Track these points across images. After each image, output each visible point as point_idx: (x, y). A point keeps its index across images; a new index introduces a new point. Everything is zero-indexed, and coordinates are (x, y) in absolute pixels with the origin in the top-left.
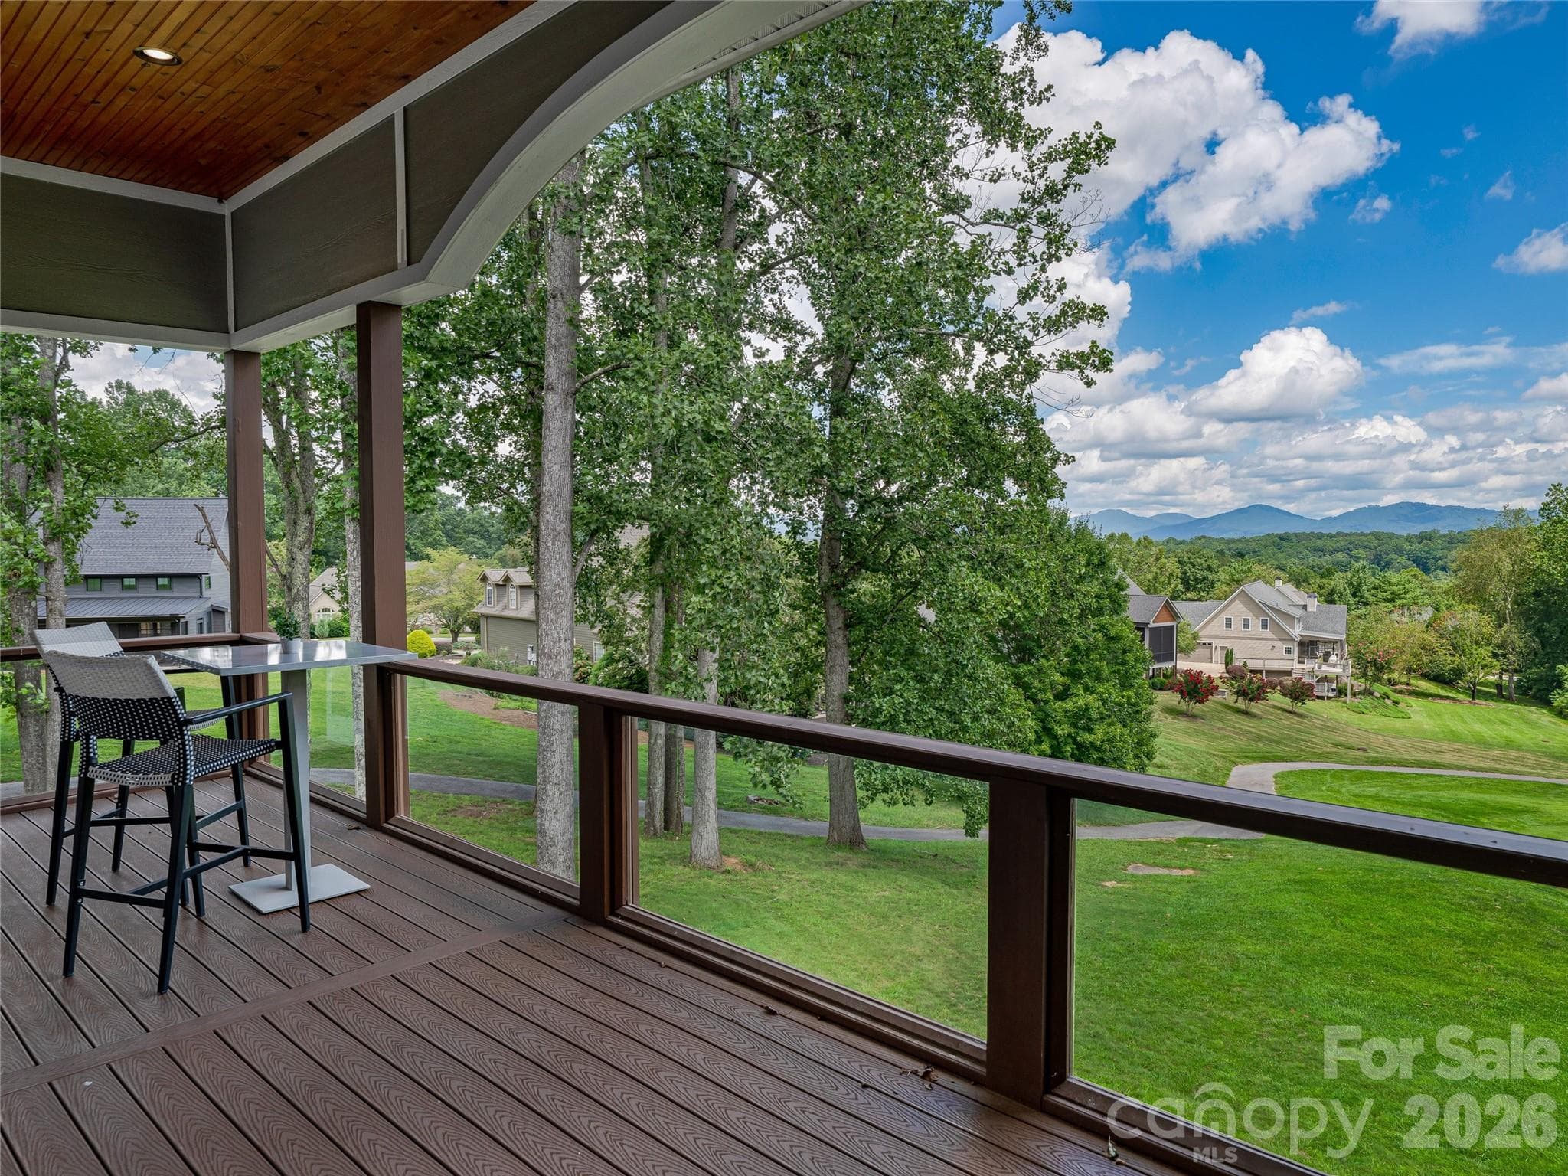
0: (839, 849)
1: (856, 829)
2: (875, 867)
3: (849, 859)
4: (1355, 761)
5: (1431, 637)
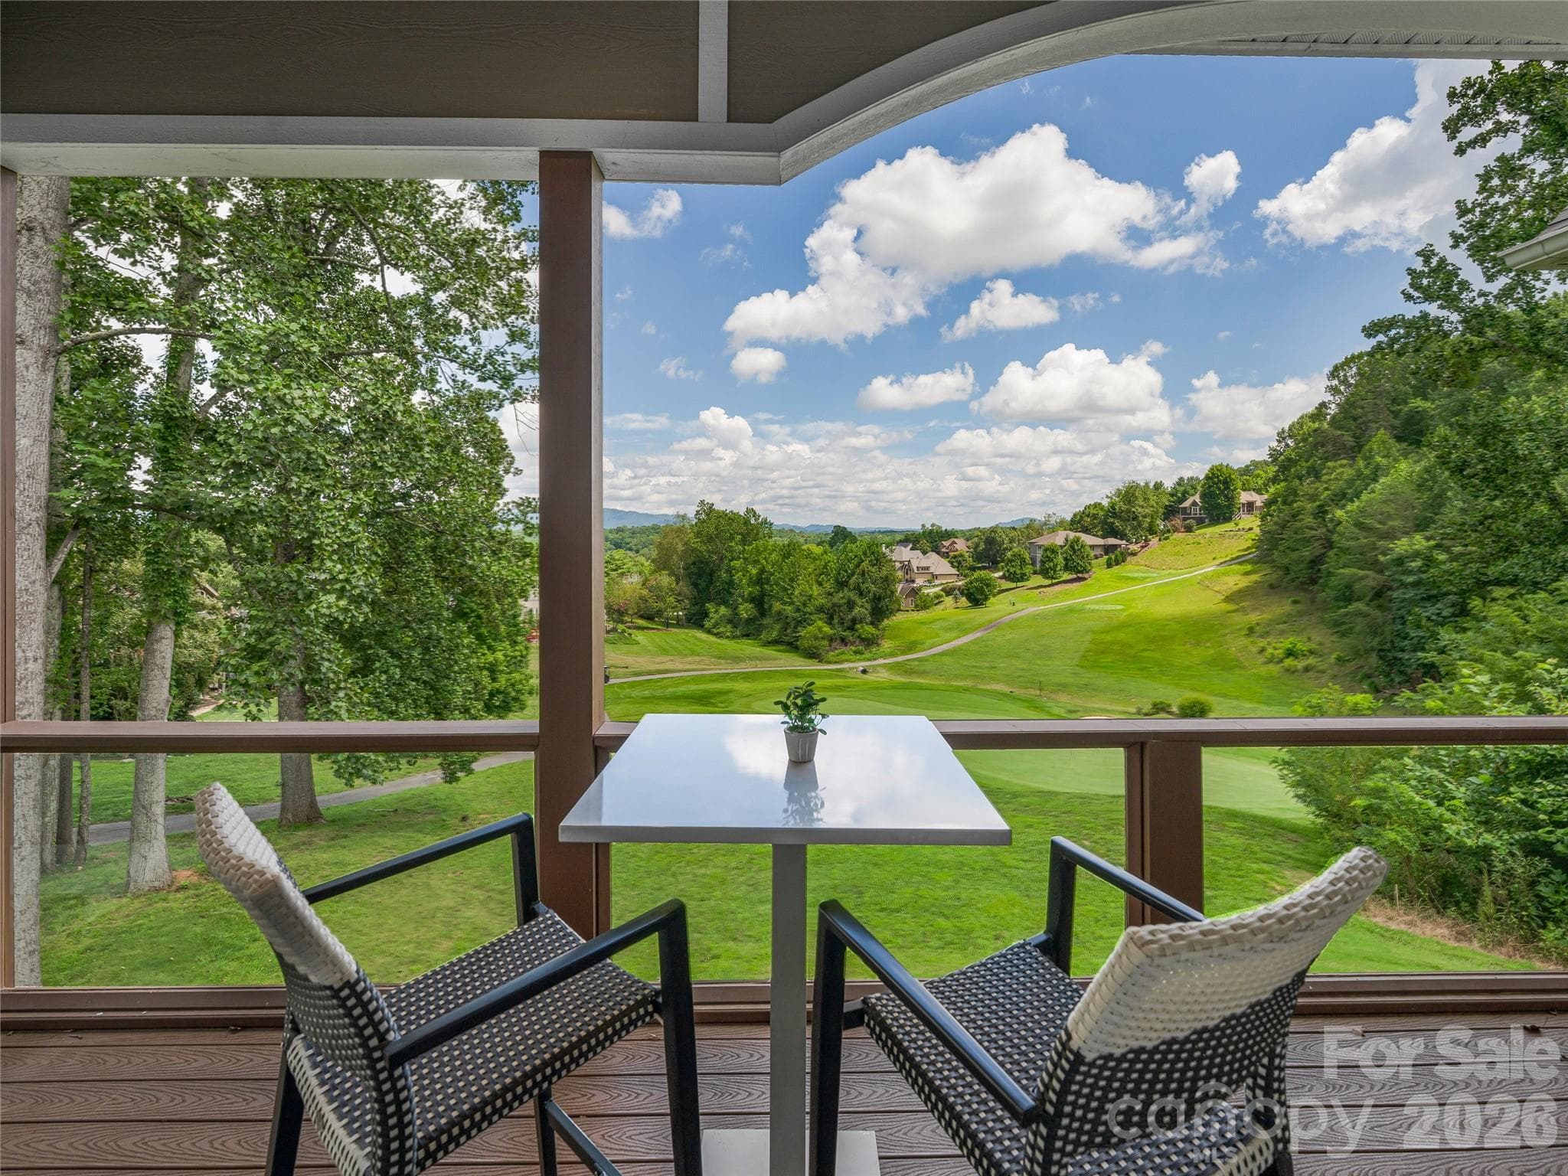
0: (297, 828)
1: (313, 805)
2: (346, 837)
3: (312, 836)
4: (625, 676)
5: (645, 592)
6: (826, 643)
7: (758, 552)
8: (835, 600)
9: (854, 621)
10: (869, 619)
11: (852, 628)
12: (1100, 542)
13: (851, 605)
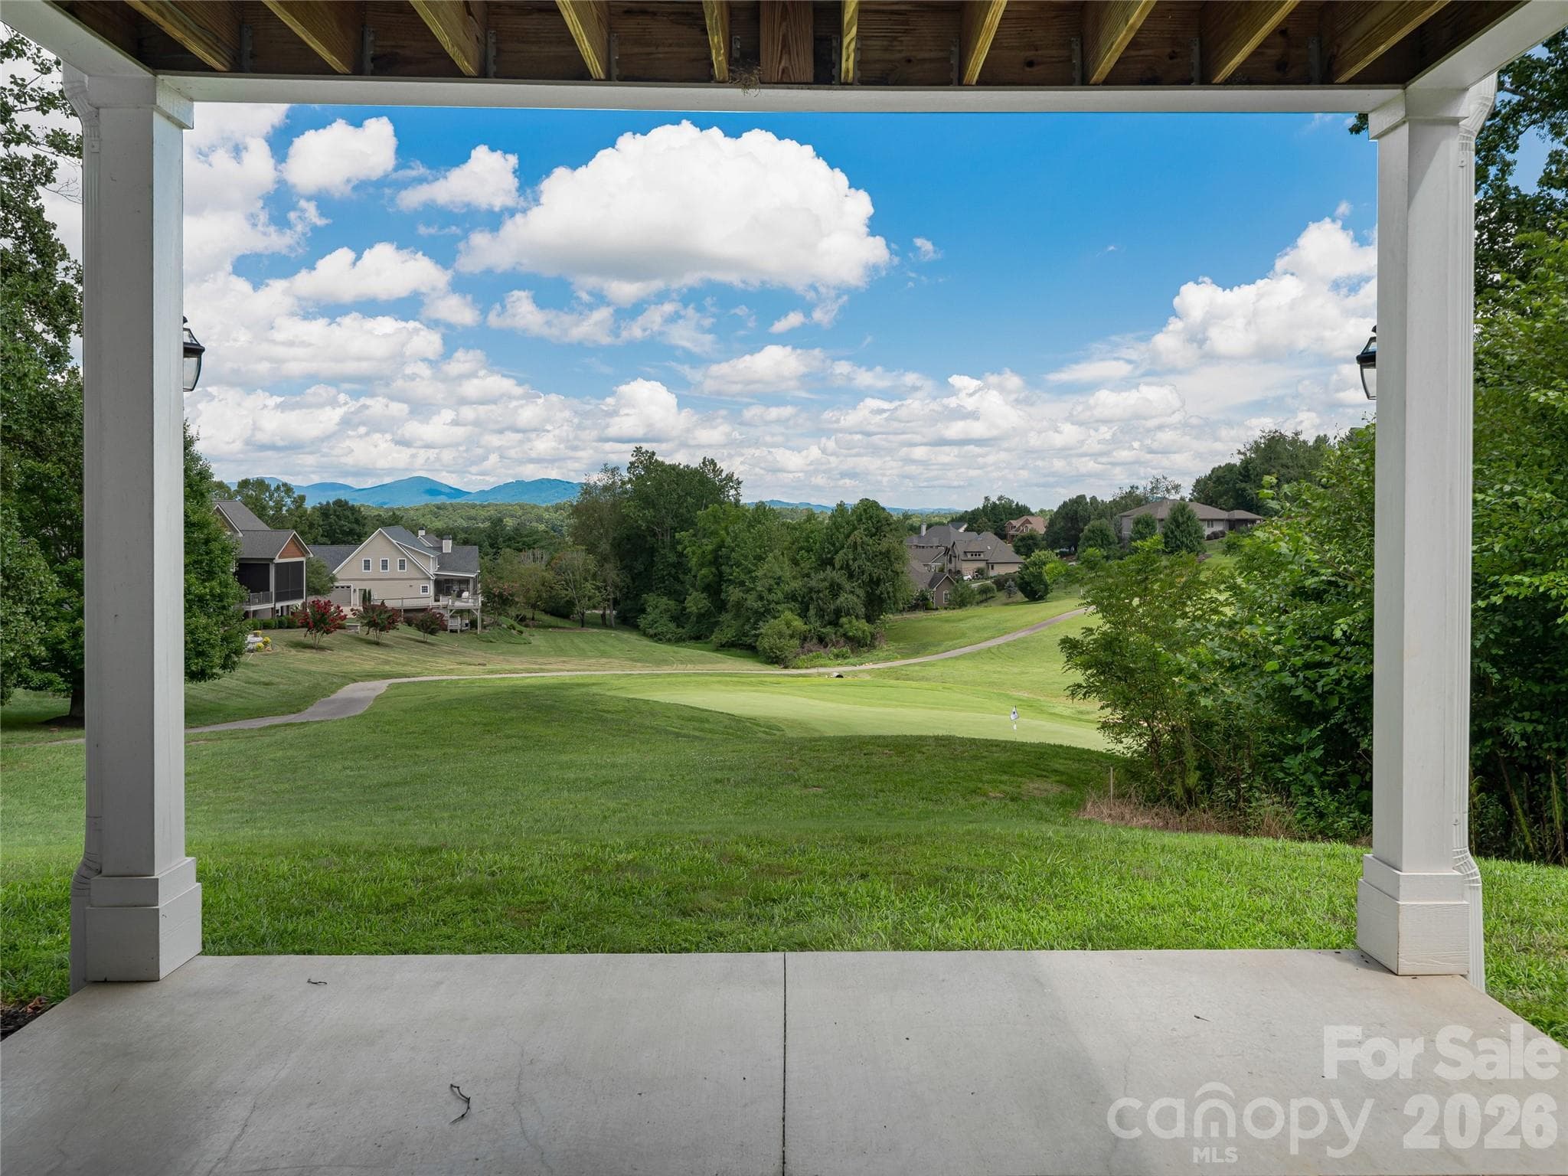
4: (474, 673)
5: (549, 575)
6: (796, 642)
7: (716, 519)
8: (813, 583)
9: (838, 613)
10: (862, 611)
11: (835, 623)
12: (1224, 515)
13: (835, 589)
